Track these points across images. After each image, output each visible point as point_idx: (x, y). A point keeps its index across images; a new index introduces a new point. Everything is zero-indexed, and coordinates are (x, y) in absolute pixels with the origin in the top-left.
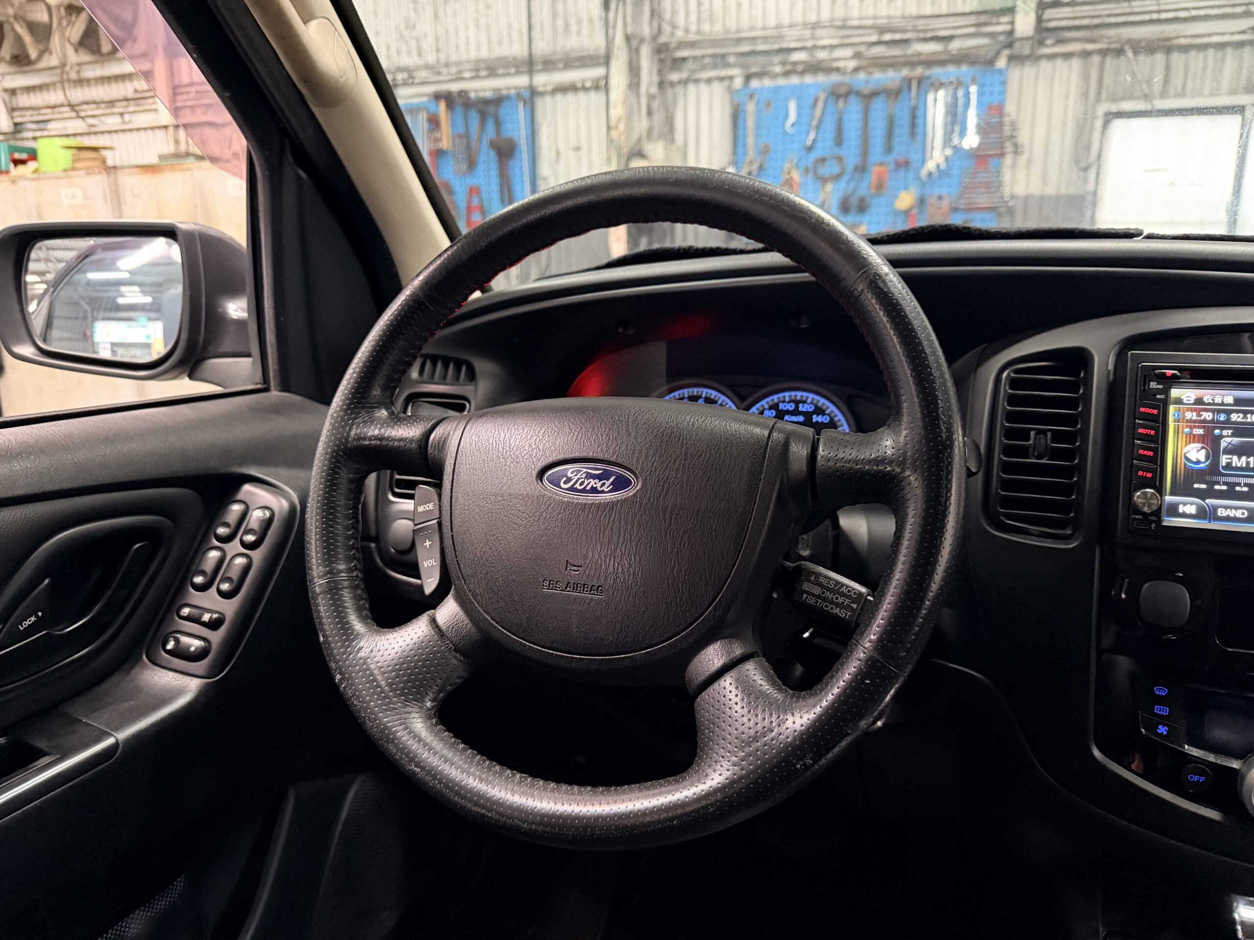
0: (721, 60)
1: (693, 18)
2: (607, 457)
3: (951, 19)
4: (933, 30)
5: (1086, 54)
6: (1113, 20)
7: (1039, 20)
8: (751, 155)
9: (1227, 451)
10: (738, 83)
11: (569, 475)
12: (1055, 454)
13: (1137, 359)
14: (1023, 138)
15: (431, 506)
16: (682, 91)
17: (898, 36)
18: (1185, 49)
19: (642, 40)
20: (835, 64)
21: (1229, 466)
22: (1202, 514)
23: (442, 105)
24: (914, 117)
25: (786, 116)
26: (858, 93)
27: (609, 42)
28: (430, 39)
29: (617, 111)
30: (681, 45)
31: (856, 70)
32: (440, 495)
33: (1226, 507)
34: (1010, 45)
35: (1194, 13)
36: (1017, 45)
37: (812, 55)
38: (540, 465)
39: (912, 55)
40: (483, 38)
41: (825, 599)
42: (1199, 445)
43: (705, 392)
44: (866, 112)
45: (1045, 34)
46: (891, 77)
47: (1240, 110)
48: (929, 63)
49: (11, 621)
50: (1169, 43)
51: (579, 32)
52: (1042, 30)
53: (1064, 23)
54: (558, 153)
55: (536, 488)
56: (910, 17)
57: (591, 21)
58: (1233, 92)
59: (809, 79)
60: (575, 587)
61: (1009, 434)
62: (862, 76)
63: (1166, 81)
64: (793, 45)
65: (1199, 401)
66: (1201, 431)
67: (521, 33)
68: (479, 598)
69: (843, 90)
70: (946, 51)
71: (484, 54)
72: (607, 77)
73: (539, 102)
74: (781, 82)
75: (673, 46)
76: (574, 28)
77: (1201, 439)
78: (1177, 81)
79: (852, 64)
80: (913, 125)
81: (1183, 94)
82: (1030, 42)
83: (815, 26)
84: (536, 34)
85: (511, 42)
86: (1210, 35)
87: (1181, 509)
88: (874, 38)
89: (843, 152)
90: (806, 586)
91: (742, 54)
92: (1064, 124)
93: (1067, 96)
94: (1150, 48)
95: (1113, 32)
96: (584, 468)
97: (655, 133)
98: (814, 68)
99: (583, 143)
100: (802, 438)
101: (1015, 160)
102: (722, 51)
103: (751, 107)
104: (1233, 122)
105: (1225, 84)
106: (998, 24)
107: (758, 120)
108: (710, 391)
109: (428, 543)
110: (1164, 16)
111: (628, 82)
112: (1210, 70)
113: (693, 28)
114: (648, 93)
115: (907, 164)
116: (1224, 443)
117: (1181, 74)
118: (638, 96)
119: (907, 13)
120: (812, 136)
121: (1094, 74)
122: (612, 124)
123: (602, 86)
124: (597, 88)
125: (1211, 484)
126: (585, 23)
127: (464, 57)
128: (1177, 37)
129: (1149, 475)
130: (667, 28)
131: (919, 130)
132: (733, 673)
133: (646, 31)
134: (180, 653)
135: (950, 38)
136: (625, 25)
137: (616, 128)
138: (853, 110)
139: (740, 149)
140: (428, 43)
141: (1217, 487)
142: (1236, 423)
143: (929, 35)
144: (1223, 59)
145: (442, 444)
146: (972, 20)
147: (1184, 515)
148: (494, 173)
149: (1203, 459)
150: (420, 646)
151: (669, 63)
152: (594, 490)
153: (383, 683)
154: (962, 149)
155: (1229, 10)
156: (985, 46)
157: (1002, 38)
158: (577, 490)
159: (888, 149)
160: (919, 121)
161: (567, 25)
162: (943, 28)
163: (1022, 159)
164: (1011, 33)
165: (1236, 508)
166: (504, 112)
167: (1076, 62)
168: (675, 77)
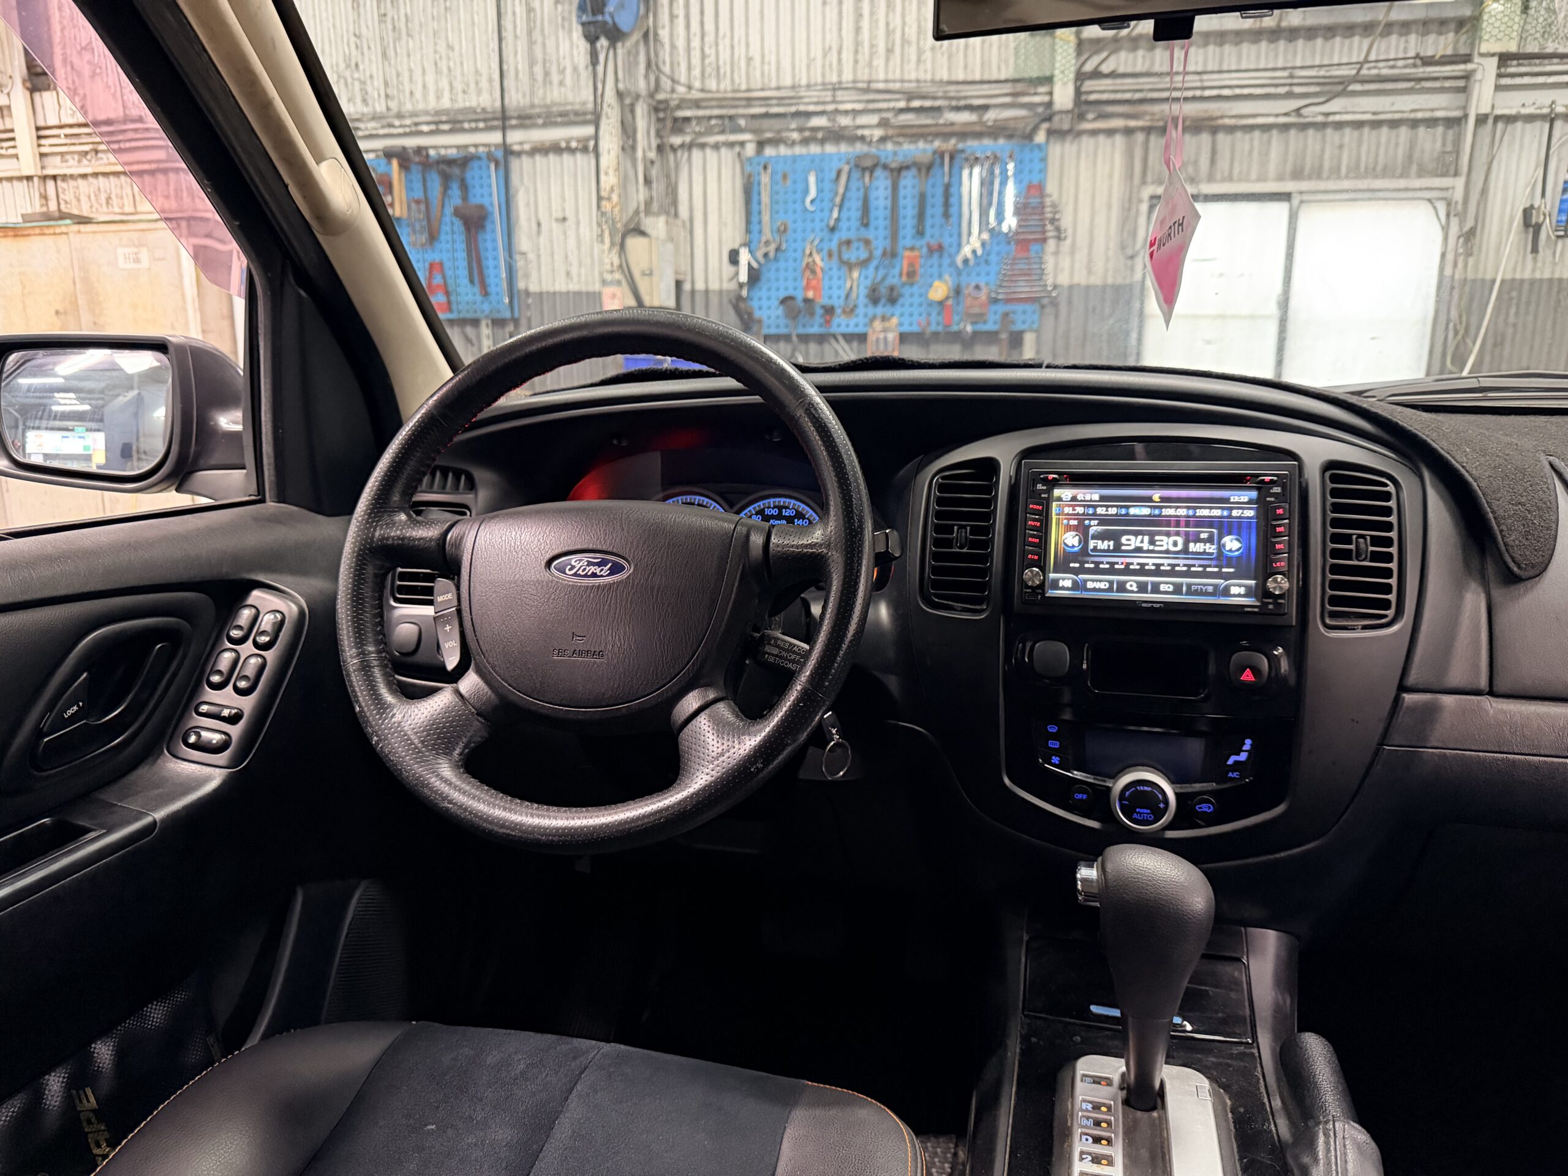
0: (729, 123)
1: (697, 72)
2: (604, 548)
3: (986, 86)
4: (966, 98)
5: (1129, 132)
6: (1155, 95)
7: (1078, 92)
8: (767, 235)
9: (1094, 537)
10: (750, 150)
11: (573, 563)
12: (973, 544)
13: (1029, 467)
14: (1066, 222)
15: (450, 596)
16: (686, 155)
17: (928, 103)
18: (1231, 129)
19: (638, 97)
20: (860, 132)
21: (1095, 549)
22: (1076, 586)
23: (395, 163)
24: (947, 195)
25: (806, 191)
26: (885, 167)
27: (598, 97)
28: (378, 82)
29: (609, 180)
30: (683, 104)
31: (883, 139)
32: (458, 588)
33: (1093, 581)
34: (1049, 119)
35: (1238, 91)
36: (1056, 119)
37: (834, 120)
38: (548, 556)
39: (945, 125)
40: (444, 83)
41: (781, 657)
42: (1074, 533)
43: (698, 499)
44: (895, 188)
45: (1084, 108)
46: (921, 150)
47: (1285, 197)
48: (963, 135)
49: (56, 710)
50: (1214, 123)
51: (561, 83)
52: (1082, 105)
53: (1105, 97)
54: (539, 225)
55: (545, 575)
56: (941, 82)
57: (575, 69)
58: (1280, 178)
59: (830, 148)
60: (580, 653)
61: (938, 529)
62: (890, 146)
63: (1213, 161)
64: (811, 108)
65: (1074, 499)
66: (1075, 522)
67: (490, 80)
68: (497, 669)
69: (868, 163)
70: (981, 122)
71: (446, 103)
72: (596, 137)
73: (515, 163)
74: (799, 150)
75: (673, 103)
76: (555, 78)
77: (1075, 528)
78: (1223, 164)
79: (878, 133)
80: (947, 204)
81: (1230, 179)
82: (1070, 116)
83: (836, 88)
84: (509, 83)
85: (479, 92)
86: (1255, 116)
87: (1061, 583)
88: (902, 104)
89: (870, 234)
90: (767, 649)
91: (753, 117)
92: (1109, 207)
93: (1111, 176)
94: (1196, 126)
95: (1156, 108)
96: (585, 558)
97: (655, 206)
98: (836, 135)
99: (570, 214)
100: (758, 529)
101: (1058, 246)
102: (732, 112)
103: (765, 179)
104: (1281, 210)
105: (1272, 168)
106: (1036, 94)
107: (773, 194)
108: (702, 498)
109: (448, 628)
110: (1207, 93)
111: (621, 143)
112: (1255, 154)
113: (697, 84)
114: (644, 157)
115: (941, 248)
116: (1092, 530)
117: (1228, 156)
118: (634, 162)
119: (938, 78)
120: (835, 215)
121: (1138, 153)
122: (603, 194)
123: (590, 148)
124: (585, 150)
125: (1082, 563)
126: (569, 71)
127: (421, 106)
128: (1222, 117)
129: (1036, 557)
130: (666, 83)
131: (953, 210)
132: (707, 711)
133: (642, 86)
134: (201, 747)
135: (985, 108)
136: (617, 80)
137: (609, 199)
138: (881, 184)
139: (755, 228)
140: (376, 87)
141: (1086, 565)
142: (1100, 515)
143: (962, 103)
144: (1269, 141)
145: (458, 543)
146: (1008, 88)
147: (1063, 588)
148: (461, 246)
149: (1076, 544)
150: (447, 710)
151: (669, 124)
152: (594, 575)
153: (416, 741)
154: (1000, 233)
155: (1272, 90)
156: (1023, 118)
157: (1040, 110)
158: (580, 576)
159: (920, 233)
160: (953, 200)
161: (547, 74)
162: (976, 95)
163: (1066, 245)
164: (1050, 104)
165: (1100, 581)
166: (473, 174)
167: (1119, 139)
168: (677, 140)
